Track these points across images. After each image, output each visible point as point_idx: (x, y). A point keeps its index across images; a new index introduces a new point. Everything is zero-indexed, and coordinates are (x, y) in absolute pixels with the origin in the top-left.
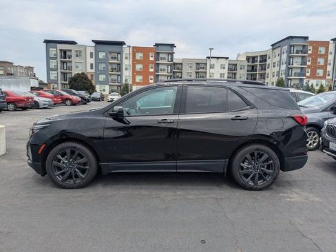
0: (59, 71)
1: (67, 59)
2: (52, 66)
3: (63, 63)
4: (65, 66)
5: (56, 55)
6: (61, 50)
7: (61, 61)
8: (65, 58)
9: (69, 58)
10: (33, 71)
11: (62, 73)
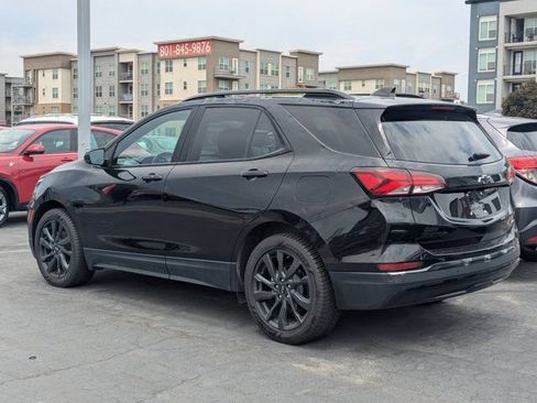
0: (500, 78)
1: (526, 42)
2: (483, 65)
3: (512, 53)
4: (518, 62)
5: (494, 33)
6: (509, 18)
7: (508, 50)
8: (521, 39)
9: (531, 38)
10: (452, 85)
11: (507, 82)
